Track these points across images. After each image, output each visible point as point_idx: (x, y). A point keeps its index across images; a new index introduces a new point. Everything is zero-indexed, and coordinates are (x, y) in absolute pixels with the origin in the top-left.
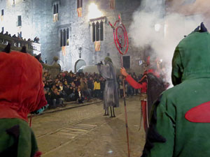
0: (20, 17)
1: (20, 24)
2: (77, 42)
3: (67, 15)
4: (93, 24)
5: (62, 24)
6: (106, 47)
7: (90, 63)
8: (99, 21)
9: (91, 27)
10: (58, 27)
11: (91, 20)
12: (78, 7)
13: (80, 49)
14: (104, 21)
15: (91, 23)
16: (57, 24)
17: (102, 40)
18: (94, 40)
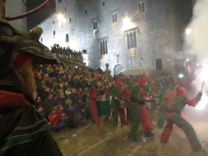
0: (67, 35)
1: (67, 40)
2: (114, 50)
3: (105, 30)
4: (128, 35)
5: (101, 36)
6: (140, 53)
7: (127, 67)
8: (133, 32)
9: (126, 37)
10: (98, 40)
11: (125, 32)
12: (114, 22)
13: (118, 56)
14: (137, 31)
15: (126, 34)
16: (97, 37)
17: (136, 46)
18: (129, 48)
